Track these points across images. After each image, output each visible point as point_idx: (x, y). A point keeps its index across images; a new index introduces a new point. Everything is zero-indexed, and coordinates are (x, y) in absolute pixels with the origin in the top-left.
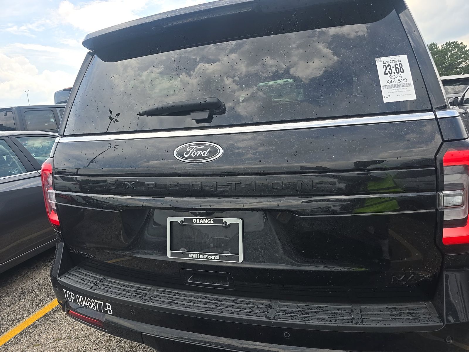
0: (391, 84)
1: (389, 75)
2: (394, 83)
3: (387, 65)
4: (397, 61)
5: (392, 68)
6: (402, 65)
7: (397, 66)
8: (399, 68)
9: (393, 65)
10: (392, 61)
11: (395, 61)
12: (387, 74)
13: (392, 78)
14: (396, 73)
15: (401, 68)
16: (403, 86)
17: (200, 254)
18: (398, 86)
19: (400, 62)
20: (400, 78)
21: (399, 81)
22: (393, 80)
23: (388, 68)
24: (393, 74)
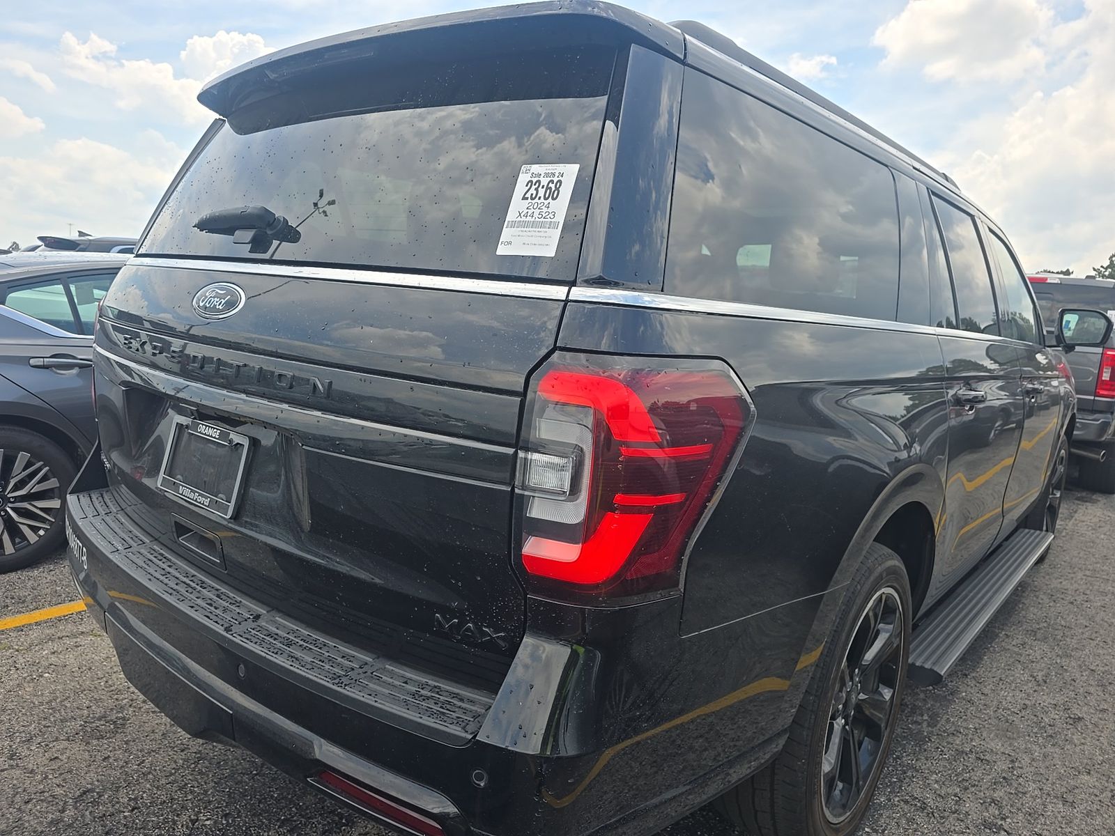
0: (524, 219)
1: (529, 200)
2: (529, 219)
3: (534, 180)
4: (557, 175)
5: (540, 189)
6: (560, 185)
7: (551, 185)
8: (553, 189)
9: (544, 181)
10: (547, 175)
11: (554, 175)
12: (527, 198)
13: (531, 207)
14: (542, 198)
15: (557, 189)
16: (542, 225)
17: (192, 491)
18: (534, 224)
19: (560, 178)
20: (545, 210)
21: (540, 216)
22: (530, 212)
23: (534, 187)
24: (536, 200)
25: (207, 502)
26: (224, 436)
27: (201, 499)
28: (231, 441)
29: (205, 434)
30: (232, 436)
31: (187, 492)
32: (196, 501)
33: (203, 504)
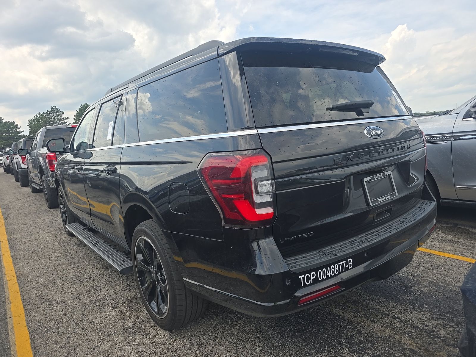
25: (389, 197)
26: (384, 175)
27: (387, 198)
28: (386, 175)
29: (379, 178)
30: (386, 173)
31: (382, 199)
32: (386, 199)
33: (389, 198)
